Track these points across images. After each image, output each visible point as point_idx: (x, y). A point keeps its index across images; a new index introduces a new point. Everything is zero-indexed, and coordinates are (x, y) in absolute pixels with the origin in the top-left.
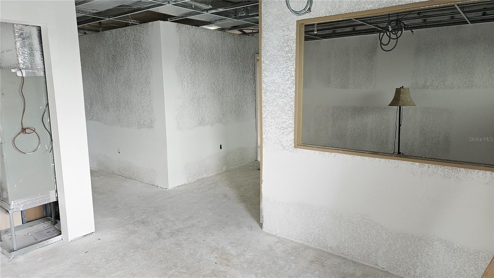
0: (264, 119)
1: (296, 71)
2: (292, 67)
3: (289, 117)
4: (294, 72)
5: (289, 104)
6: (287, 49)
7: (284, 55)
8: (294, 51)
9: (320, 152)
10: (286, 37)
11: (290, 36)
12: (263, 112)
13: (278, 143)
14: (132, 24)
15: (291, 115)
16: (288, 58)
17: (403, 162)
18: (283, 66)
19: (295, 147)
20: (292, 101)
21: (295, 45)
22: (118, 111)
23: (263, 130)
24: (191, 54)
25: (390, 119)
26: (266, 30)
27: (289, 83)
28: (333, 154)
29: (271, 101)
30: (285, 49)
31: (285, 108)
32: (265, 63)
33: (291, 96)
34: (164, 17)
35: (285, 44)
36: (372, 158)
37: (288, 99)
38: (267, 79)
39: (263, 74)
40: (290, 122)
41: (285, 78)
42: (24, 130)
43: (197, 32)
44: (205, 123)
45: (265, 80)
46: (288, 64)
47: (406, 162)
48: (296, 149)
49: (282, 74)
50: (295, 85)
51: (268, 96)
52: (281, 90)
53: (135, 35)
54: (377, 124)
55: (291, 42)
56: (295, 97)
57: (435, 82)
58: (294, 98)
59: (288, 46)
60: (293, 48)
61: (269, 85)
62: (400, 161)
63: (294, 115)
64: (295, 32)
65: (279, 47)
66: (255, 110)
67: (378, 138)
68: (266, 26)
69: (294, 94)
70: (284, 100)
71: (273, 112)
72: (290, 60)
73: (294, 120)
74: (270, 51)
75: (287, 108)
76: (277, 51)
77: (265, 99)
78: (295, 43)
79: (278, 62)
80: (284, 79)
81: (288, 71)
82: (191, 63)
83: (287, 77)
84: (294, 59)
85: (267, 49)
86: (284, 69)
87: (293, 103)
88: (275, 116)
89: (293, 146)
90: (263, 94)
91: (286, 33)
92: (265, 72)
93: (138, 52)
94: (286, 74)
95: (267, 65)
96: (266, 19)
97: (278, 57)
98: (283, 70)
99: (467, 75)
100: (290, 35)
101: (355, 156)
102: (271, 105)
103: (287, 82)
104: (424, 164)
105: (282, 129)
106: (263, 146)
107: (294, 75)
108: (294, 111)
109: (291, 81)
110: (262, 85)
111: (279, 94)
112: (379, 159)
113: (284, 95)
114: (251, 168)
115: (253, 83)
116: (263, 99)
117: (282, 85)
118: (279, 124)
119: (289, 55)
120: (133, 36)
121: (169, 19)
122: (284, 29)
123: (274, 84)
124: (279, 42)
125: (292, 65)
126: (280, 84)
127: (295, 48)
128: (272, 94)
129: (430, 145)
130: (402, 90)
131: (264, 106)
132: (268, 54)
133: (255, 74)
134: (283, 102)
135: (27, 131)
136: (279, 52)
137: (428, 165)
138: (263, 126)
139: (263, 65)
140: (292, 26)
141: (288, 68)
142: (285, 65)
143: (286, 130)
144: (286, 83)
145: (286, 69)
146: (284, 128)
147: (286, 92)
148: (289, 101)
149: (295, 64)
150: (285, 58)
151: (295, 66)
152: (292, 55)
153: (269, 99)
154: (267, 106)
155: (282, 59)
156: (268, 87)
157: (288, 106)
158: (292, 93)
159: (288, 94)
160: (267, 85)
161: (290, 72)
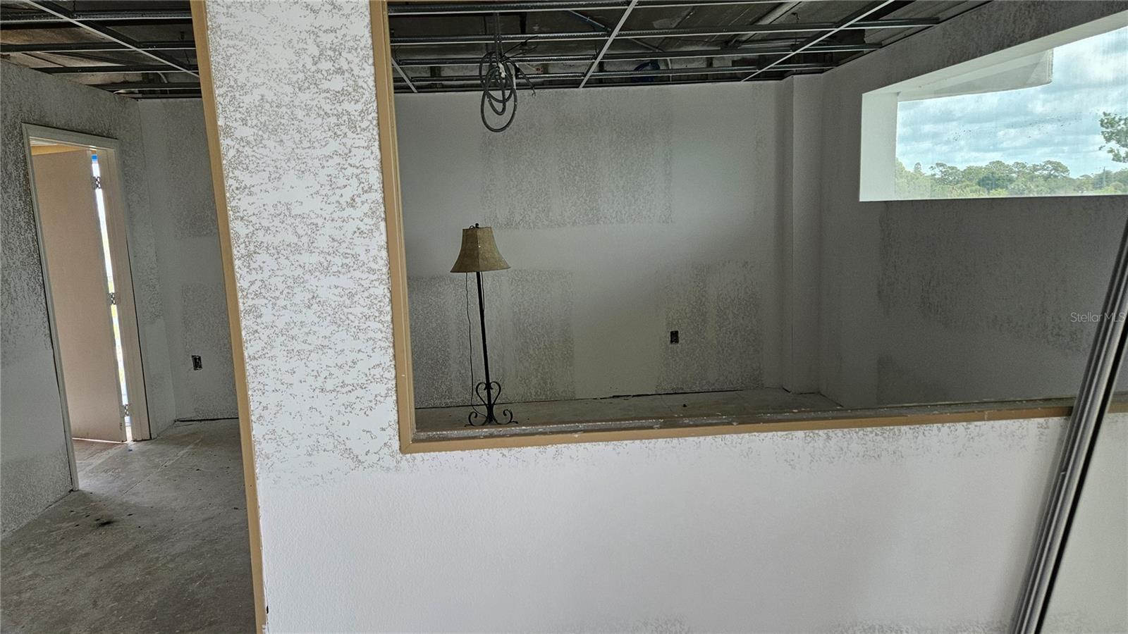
0: (254, 363)
2: (364, 153)
3: (371, 342)
4: (378, 174)
5: (366, 294)
6: (337, 83)
7: (327, 108)
8: (369, 92)
9: (505, 451)
10: (327, 39)
11: (344, 35)
12: (243, 333)
13: (330, 447)
15: (379, 336)
16: (345, 118)
17: (763, 435)
18: (327, 151)
19: (403, 450)
20: (377, 283)
21: (370, 70)
27: (356, 213)
28: (551, 449)
30: (325, 85)
31: (346, 310)
32: (237, 134)
33: (372, 265)
35: (325, 65)
36: (675, 441)
37: (357, 274)
38: (251, 199)
39: (231, 181)
40: (374, 361)
41: (337, 198)
45: (243, 204)
46: (349, 143)
47: (770, 434)
48: (408, 456)
49: (323, 178)
50: (383, 224)
51: (266, 269)
52: (323, 242)
55: (350, 57)
57: (529, 213)
58: (385, 270)
59: (340, 71)
60: (361, 82)
61: (265, 223)
62: (755, 433)
63: (390, 336)
64: (367, 20)
65: (301, 76)
69: (384, 253)
70: (344, 281)
71: (294, 332)
72: (353, 126)
73: (391, 351)
74: (256, 86)
75: (358, 310)
76: (289, 89)
77: (252, 283)
78: (371, 61)
79: (299, 132)
80: (333, 199)
81: (350, 171)
83: (348, 193)
84: (369, 124)
86: (331, 162)
87: (382, 290)
88: (306, 347)
89: (396, 446)
91: (325, 20)
92: (237, 173)
94: (342, 182)
95: (248, 143)
97: (300, 114)
98: (325, 164)
99: (587, 196)
100: (344, 31)
101: (625, 442)
102: (281, 303)
103: (349, 211)
104: (817, 431)
105: (344, 390)
106: (257, 471)
107: (377, 186)
108: (389, 318)
109: (366, 208)
110: (231, 225)
111: (315, 258)
112: (696, 439)
113: (338, 261)
115: (28, 223)
117: (328, 224)
118: (325, 374)
119: (346, 106)
123: (290, 220)
124: (297, 53)
125: (367, 148)
126: (320, 221)
127: (371, 83)
128: (282, 260)
131: (248, 312)
132: (247, 99)
133: (28, 192)
134: (336, 287)
136: (300, 94)
137: (826, 431)
138: (250, 393)
139: (225, 142)
141: (346, 156)
142: (334, 145)
143: (360, 392)
144: (345, 214)
145: (337, 159)
146: (350, 388)
147: (348, 251)
148: (362, 282)
149: (377, 143)
150: (333, 120)
151: (376, 149)
152: (360, 106)
153: (273, 281)
154: (264, 310)
155: (319, 121)
156: (260, 233)
157: (361, 301)
158: (373, 252)
159: (355, 257)
160: (257, 226)
161: (359, 171)
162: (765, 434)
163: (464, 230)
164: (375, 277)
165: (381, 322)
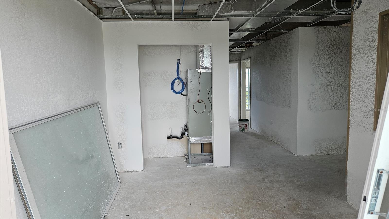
0: (351, 103)
1: (377, 59)
2: (375, 56)
3: (371, 101)
4: (376, 60)
5: (371, 89)
7: (369, 45)
8: (377, 41)
10: (370, 29)
11: (374, 28)
12: (350, 96)
13: (361, 125)
14: (285, 33)
15: (373, 100)
16: (372, 47)
20: (373, 87)
21: (377, 34)
23: (350, 112)
26: (356, 25)
27: (371, 70)
29: (357, 86)
30: (370, 40)
31: (367, 93)
32: (354, 53)
33: (373, 82)
34: (304, 24)
35: (370, 35)
37: (370, 84)
38: (354, 67)
39: (352, 63)
40: (371, 106)
46: (372, 53)
48: (375, 131)
49: (366, 62)
50: (376, 72)
51: (355, 82)
52: (365, 76)
53: (285, 40)
55: (374, 33)
56: (376, 82)
58: (375, 84)
59: (372, 36)
60: (375, 38)
63: (374, 100)
64: (378, 23)
65: (365, 39)
68: (356, 21)
69: (375, 79)
70: (368, 86)
71: (358, 97)
72: (373, 49)
73: (374, 104)
74: (358, 42)
75: (369, 93)
76: (363, 42)
77: (353, 85)
78: (378, 33)
79: (364, 51)
80: (367, 67)
81: (372, 59)
83: (370, 65)
84: (376, 48)
85: (356, 41)
86: (368, 58)
87: (374, 89)
88: (359, 100)
89: (373, 129)
90: (351, 80)
91: (371, 25)
92: (353, 61)
94: (369, 62)
95: (356, 55)
96: (356, 15)
97: (364, 47)
102: (357, 90)
103: (370, 69)
105: (365, 112)
107: (376, 63)
108: (375, 96)
109: (373, 68)
111: (363, 80)
113: (367, 81)
116: (351, 85)
117: (366, 72)
118: (362, 107)
119: (372, 44)
121: (307, 25)
122: (369, 21)
123: (360, 71)
124: (365, 34)
127: (377, 38)
128: (358, 81)
131: (352, 91)
132: (356, 45)
134: (366, 87)
135: (200, 101)
136: (365, 43)
139: (352, 55)
140: (375, 19)
141: (371, 56)
142: (369, 54)
143: (368, 113)
145: (369, 57)
146: (366, 112)
147: (369, 79)
148: (371, 86)
149: (377, 53)
150: (370, 48)
151: (376, 54)
152: (375, 44)
153: (356, 85)
154: (354, 91)
155: (367, 48)
156: (355, 74)
157: (370, 91)
158: (373, 80)
159: (370, 80)
160: (355, 73)
161: (373, 59)
164: (373, 85)
165: (373, 97)
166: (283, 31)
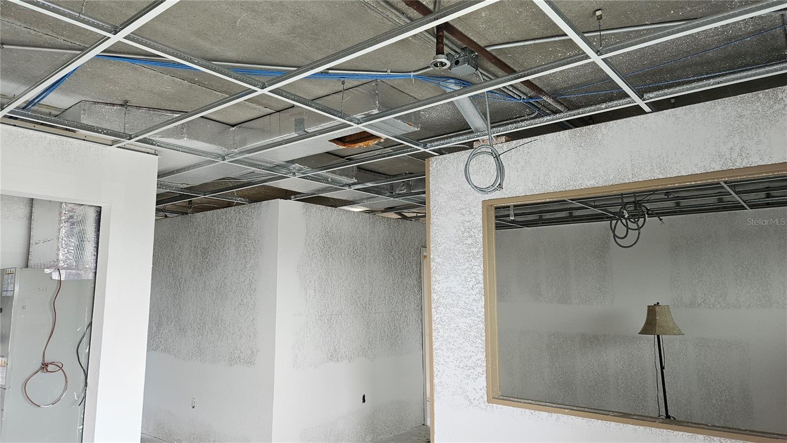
0: (436, 351)
1: (484, 274)
2: (478, 268)
3: (477, 348)
4: (482, 276)
5: (476, 327)
6: (470, 241)
7: (466, 250)
8: (480, 245)
9: (533, 411)
10: (467, 224)
11: (473, 223)
12: (433, 338)
13: (461, 393)
14: (238, 204)
15: (480, 346)
16: (472, 254)
17: (676, 433)
18: (465, 267)
19: (489, 401)
20: (480, 323)
21: (481, 235)
22: (200, 336)
23: (435, 369)
24: (322, 247)
25: (645, 356)
26: (437, 214)
27: (474, 292)
28: (555, 415)
29: (447, 321)
30: (466, 242)
31: (468, 333)
32: (436, 261)
33: (479, 314)
34: (286, 195)
35: (466, 234)
36: (621, 425)
37: (473, 318)
38: (439, 285)
39: (434, 278)
40: (478, 357)
41: (467, 286)
42: (44, 366)
43: (333, 215)
44: (340, 356)
45: (436, 287)
46: (472, 263)
47: (681, 433)
48: (491, 404)
49: (463, 278)
50: (483, 297)
51: (442, 313)
52: (462, 304)
53: (239, 219)
54: (624, 364)
55: (474, 231)
56: (486, 315)
58: (484, 317)
59: (471, 236)
60: (478, 240)
61: (443, 295)
62: (670, 430)
63: (484, 346)
64: (481, 216)
65: (458, 239)
66: (421, 336)
67: (629, 389)
68: (437, 208)
69: (483, 310)
70: (468, 320)
71: (450, 340)
72: (474, 258)
73: (485, 353)
74: (443, 243)
75: (473, 334)
76: (454, 244)
77: (437, 318)
78: (482, 232)
79: (456, 260)
81: (473, 275)
82: (323, 260)
83: (471, 284)
84: (480, 256)
85: (439, 241)
86: (466, 271)
87: (482, 326)
88: (454, 347)
89: (486, 399)
90: (433, 310)
91: (467, 218)
92: (435, 275)
93: (243, 244)
94: (469, 279)
95: (439, 264)
96: (437, 198)
97: (456, 253)
98: (464, 272)
100: (473, 221)
101: (593, 420)
102: (446, 327)
103: (471, 291)
104: (712, 437)
105: (466, 368)
106: (435, 398)
107: (482, 281)
108: (484, 338)
109: (477, 290)
110: (432, 295)
111: (458, 310)
112: (633, 426)
113: (467, 312)
114: (414, 438)
115: (419, 291)
116: (434, 318)
117: (464, 296)
118: (460, 360)
119: (472, 249)
120: (237, 220)
121: (292, 197)
122: (464, 212)
123: (451, 294)
124: (457, 231)
125: (479, 266)
126: (461, 295)
127: (481, 240)
128: (448, 310)
129: (719, 403)
130: (657, 309)
131: (435, 330)
132: (440, 248)
133: (420, 277)
134: (465, 323)
135: (50, 368)
136: (457, 246)
137: (719, 438)
138: (434, 364)
139: (432, 264)
140: (475, 209)
141: (471, 269)
142: (467, 265)
143: (472, 370)
144: (470, 293)
145: (468, 270)
146: (469, 368)
147: (470, 308)
148: (475, 322)
149: (482, 264)
150: (468, 255)
151: (482, 266)
152: (477, 250)
153: (444, 318)
154: (441, 330)
155: (463, 255)
156: (441, 298)
157: (474, 330)
158: (480, 309)
159: (473, 310)
160: (440, 296)
161: (475, 275)
162: (678, 432)
163: (649, 307)
164: (479, 320)
165: (481, 340)
166: (240, 200)
